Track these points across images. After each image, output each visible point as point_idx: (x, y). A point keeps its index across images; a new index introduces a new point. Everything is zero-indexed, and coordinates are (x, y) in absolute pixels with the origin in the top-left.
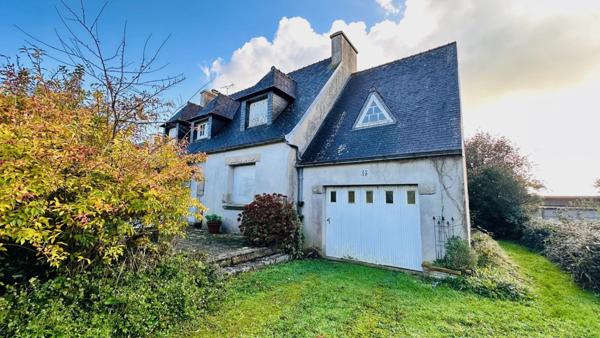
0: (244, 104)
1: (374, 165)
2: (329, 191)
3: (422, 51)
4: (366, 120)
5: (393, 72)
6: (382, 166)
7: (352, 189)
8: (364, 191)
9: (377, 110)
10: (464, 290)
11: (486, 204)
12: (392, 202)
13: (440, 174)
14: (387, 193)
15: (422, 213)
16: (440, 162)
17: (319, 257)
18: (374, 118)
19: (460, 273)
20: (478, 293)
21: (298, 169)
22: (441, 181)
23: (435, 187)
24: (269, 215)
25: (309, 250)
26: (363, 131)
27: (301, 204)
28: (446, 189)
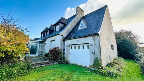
0: (54, 26)
1: (79, 39)
2: (71, 46)
3: (99, 9)
4: (80, 28)
5: (91, 15)
6: (81, 39)
7: (75, 45)
8: (78, 45)
9: (83, 25)
10: (97, 73)
11: (123, 49)
12: (84, 48)
13: (94, 40)
14: (83, 46)
15: (90, 51)
16: (94, 37)
17: (68, 63)
18: (82, 27)
19: (97, 68)
20: (101, 74)
21: (63, 41)
22: (94, 42)
23: (93, 44)
24: (53, 52)
25: (66, 61)
26: (79, 30)
27: (64, 50)
28: (95, 44)
